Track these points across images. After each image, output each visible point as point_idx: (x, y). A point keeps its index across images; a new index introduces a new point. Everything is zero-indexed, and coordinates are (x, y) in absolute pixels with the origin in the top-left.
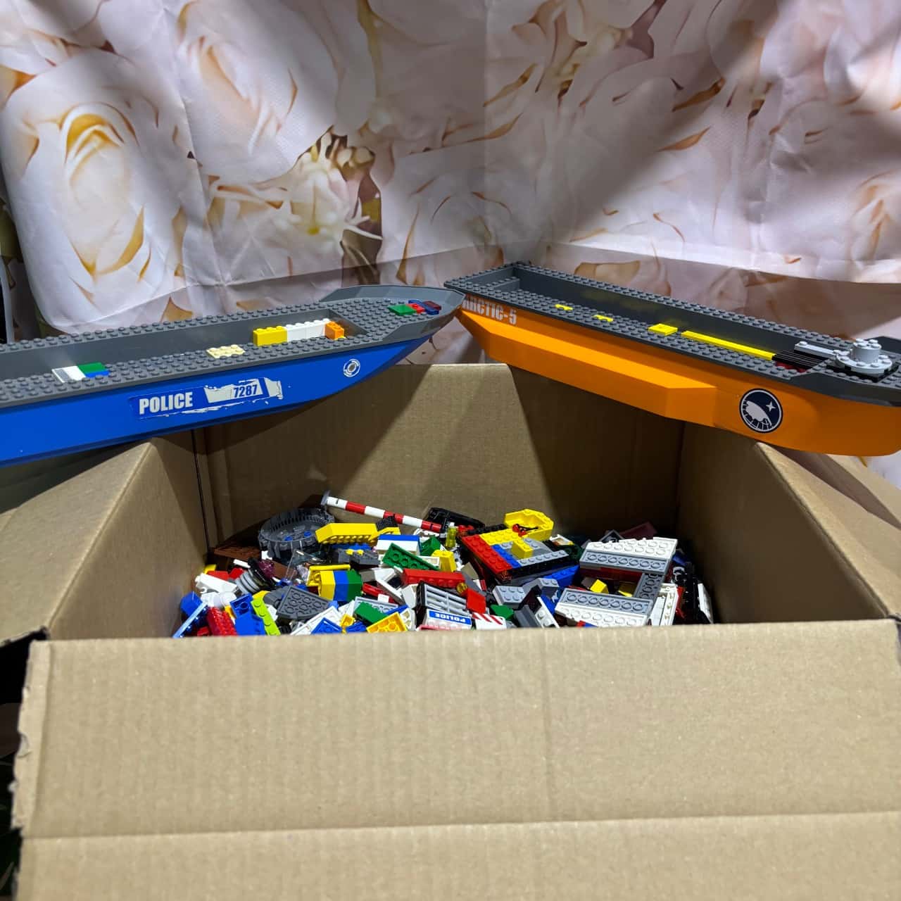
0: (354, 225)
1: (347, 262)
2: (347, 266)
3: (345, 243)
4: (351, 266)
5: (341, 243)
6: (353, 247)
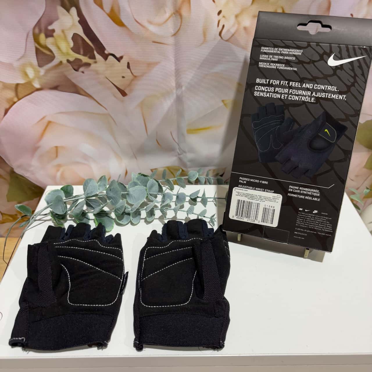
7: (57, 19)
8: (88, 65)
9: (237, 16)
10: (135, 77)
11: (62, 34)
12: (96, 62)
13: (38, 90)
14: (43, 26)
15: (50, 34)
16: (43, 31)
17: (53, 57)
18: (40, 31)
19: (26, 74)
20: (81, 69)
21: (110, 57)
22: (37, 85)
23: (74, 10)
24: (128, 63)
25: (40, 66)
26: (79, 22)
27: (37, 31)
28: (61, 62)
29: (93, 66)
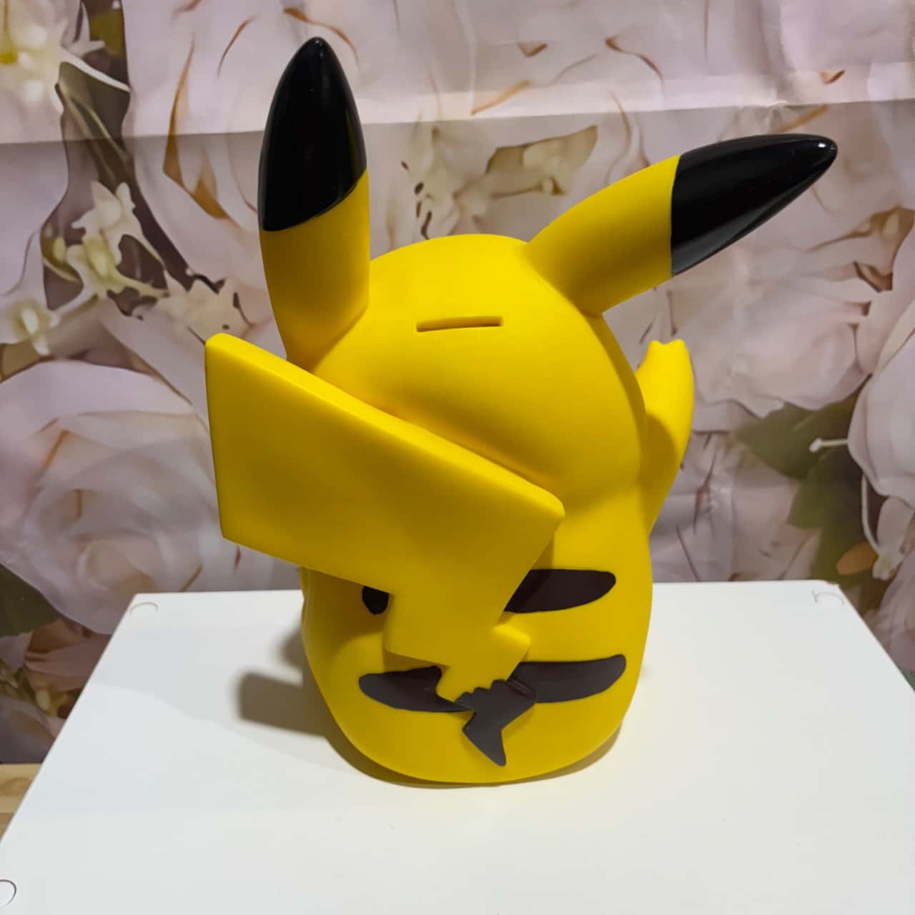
0: (77, 55)
1: (70, 129)
2: (71, 137)
3: (64, 89)
4: (79, 138)
5: (57, 88)
6: (79, 98)
7: (91, 206)
8: (151, 301)
9: (456, 195)
11: (99, 239)
12: (167, 295)
13: (44, 359)
14: (61, 223)
15: (74, 238)
16: (62, 232)
17: (78, 288)
18: (56, 234)
19: (21, 325)
20: (137, 311)
21: (198, 284)
22: (42, 349)
23: (124, 189)
25: (52, 306)
26: (135, 212)
27: (49, 232)
28: (95, 298)
29: (162, 303)
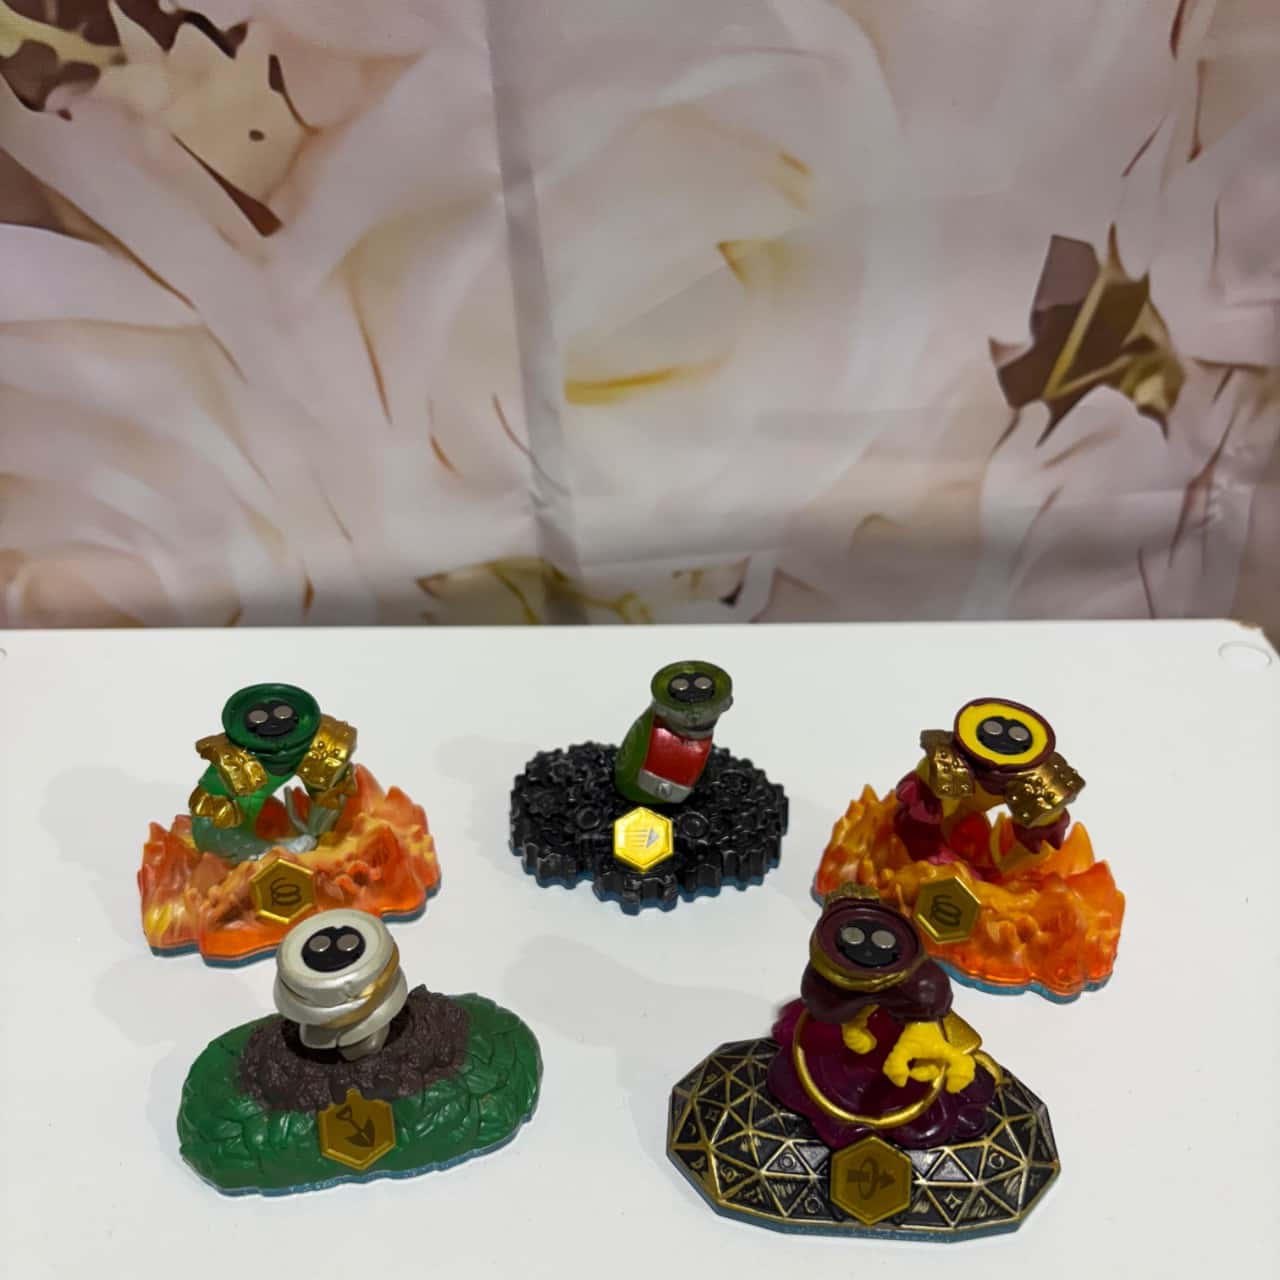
10: (312, 132)
24: (274, 62)
